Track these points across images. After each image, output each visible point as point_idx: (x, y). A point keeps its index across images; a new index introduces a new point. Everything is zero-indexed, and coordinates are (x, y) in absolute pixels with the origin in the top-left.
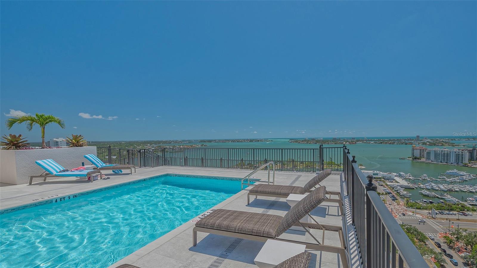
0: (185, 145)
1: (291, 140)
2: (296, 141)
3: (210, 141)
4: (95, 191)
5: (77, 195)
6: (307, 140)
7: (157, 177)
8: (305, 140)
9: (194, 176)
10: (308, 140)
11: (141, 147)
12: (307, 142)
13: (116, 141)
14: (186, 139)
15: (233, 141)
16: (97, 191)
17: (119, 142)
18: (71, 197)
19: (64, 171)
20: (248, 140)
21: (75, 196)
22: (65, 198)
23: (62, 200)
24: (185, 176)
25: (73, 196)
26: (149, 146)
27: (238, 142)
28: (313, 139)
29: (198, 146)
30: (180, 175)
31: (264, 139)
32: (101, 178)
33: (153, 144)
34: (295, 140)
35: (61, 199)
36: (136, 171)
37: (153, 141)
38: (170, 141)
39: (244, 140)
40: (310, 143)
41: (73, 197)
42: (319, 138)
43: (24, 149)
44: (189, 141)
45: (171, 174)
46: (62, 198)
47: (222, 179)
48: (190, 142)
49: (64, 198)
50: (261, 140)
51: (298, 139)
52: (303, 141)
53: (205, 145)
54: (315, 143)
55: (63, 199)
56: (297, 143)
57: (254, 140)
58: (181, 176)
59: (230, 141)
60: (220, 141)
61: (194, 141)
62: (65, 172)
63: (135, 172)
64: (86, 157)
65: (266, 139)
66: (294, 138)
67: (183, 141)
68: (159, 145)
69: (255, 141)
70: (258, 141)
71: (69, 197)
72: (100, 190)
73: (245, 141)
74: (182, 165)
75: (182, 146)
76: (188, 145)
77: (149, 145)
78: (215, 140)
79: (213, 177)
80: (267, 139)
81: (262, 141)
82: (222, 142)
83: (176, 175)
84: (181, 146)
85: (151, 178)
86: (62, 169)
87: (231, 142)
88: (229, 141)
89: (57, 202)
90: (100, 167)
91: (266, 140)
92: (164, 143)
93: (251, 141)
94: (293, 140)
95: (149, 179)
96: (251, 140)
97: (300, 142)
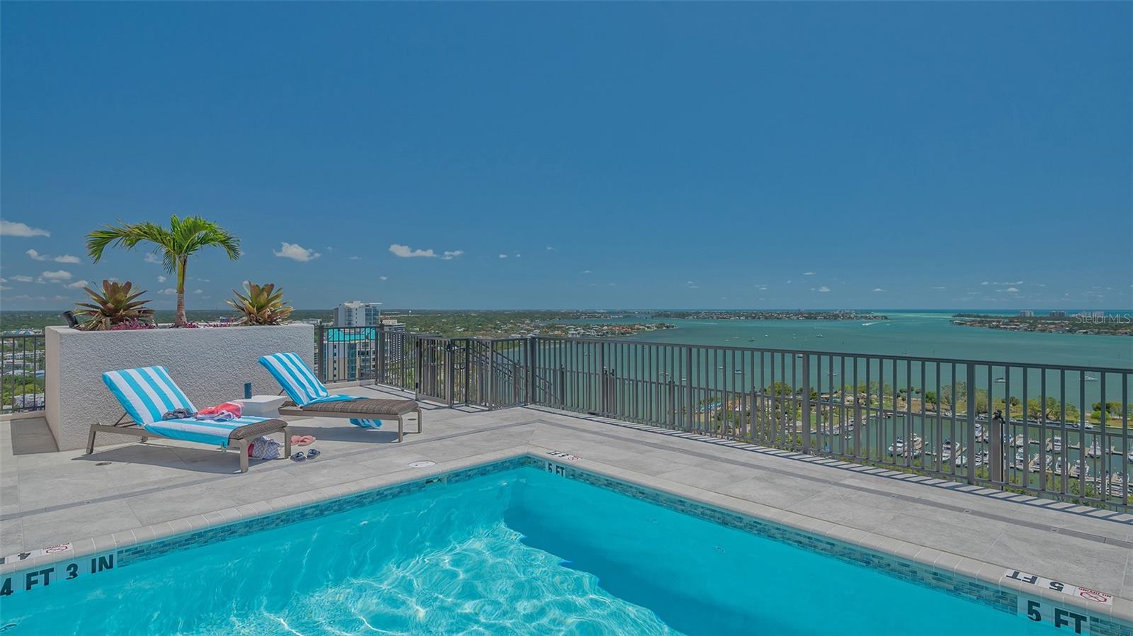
0: (613, 324)
1: (960, 316)
2: (983, 320)
3: (683, 315)
4: (200, 535)
5: (111, 557)
6: (1031, 318)
7: (483, 471)
8: (1022, 319)
9: (646, 491)
10: (1036, 320)
11: (510, 326)
12: (1031, 325)
13: (458, 309)
14: (619, 308)
15: (751, 316)
16: (210, 534)
17: (465, 312)
18: (84, 570)
19: (175, 415)
20: (799, 313)
21: (102, 560)
22: (52, 570)
23: (36, 582)
24: (598, 479)
25: (94, 561)
26: (528, 325)
27: (766, 318)
28: (1060, 316)
29: (648, 327)
30: (578, 472)
31: (857, 312)
32: (288, 453)
33: (537, 318)
34: (979, 317)
35: (33, 579)
36: (423, 425)
37: (537, 312)
38: (578, 311)
39: (788, 315)
40: (1042, 331)
41: (94, 571)
42: (1087, 311)
43: (143, 327)
44: (625, 312)
45: (542, 460)
46: (35, 574)
47: (806, 541)
48: (628, 315)
49: (46, 573)
50: (846, 316)
51: (990, 315)
52: (1011, 321)
53: (667, 327)
54: (1070, 331)
55: (41, 578)
56: (985, 329)
57: (819, 313)
58: (581, 475)
59: (742, 315)
60: (710, 315)
61: (639, 313)
62: (177, 418)
63: (419, 432)
64: (265, 364)
65: (862, 312)
66: (975, 311)
67: (610, 313)
68: (551, 322)
69: (825, 317)
70: (836, 317)
71: (73, 570)
72: (223, 530)
73: (789, 317)
74: (592, 410)
75: (608, 326)
76: (622, 324)
77: (528, 321)
78: (697, 313)
79: (746, 520)
80: (868, 312)
81: (850, 318)
82: (718, 318)
83: (560, 468)
84: (603, 326)
85: (457, 475)
86: (178, 405)
87: (746, 318)
88: (738, 314)
89: (9, 592)
90: (306, 401)
91: (865, 314)
92: (564, 318)
93: (811, 316)
94: (969, 316)
95: (449, 481)
96: (810, 314)
97: (997, 327)
